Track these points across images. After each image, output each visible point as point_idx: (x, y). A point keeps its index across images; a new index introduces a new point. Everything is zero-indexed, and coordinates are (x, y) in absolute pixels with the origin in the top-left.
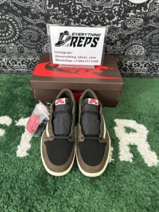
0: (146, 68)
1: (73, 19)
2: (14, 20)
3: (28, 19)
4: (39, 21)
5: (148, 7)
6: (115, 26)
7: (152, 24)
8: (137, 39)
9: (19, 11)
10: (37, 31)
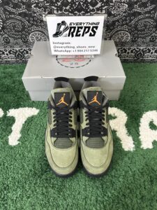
0: (133, 54)
1: (55, 7)
3: (10, 9)
4: (21, 11)
7: (137, 9)
10: (20, 21)
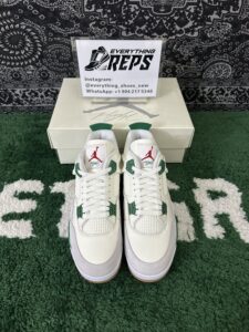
2: (33, 30)
5: (240, 5)
6: (189, 35)
8: (222, 54)
9: (42, 17)
